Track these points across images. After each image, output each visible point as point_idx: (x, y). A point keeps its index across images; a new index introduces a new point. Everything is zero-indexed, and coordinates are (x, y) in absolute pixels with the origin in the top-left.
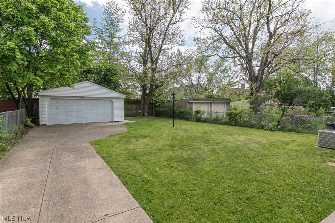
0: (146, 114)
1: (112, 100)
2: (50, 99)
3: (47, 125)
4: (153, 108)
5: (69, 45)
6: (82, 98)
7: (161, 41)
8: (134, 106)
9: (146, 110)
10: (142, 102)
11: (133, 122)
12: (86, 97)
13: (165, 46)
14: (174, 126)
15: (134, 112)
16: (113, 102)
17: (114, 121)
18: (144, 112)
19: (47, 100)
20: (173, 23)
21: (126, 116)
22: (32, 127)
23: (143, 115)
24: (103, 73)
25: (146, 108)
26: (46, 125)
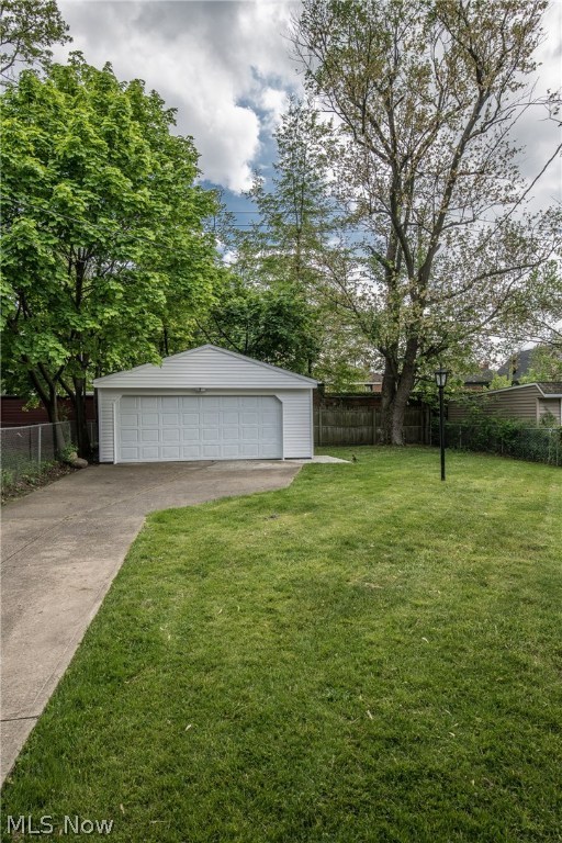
0: (397, 439)
1: (280, 397)
2: (123, 396)
3: (116, 462)
4: (425, 420)
5: (129, 251)
6: (197, 393)
7: (438, 200)
8: (363, 414)
9: (395, 424)
10: (385, 401)
11: (341, 461)
12: (207, 390)
13: (454, 216)
14: (443, 477)
15: (365, 430)
16: (281, 403)
17: (285, 456)
18: (390, 431)
19: (117, 397)
20: (477, 133)
21: (322, 443)
22: (79, 467)
23: (388, 442)
24: (262, 319)
25: (396, 417)
26: (112, 463)
